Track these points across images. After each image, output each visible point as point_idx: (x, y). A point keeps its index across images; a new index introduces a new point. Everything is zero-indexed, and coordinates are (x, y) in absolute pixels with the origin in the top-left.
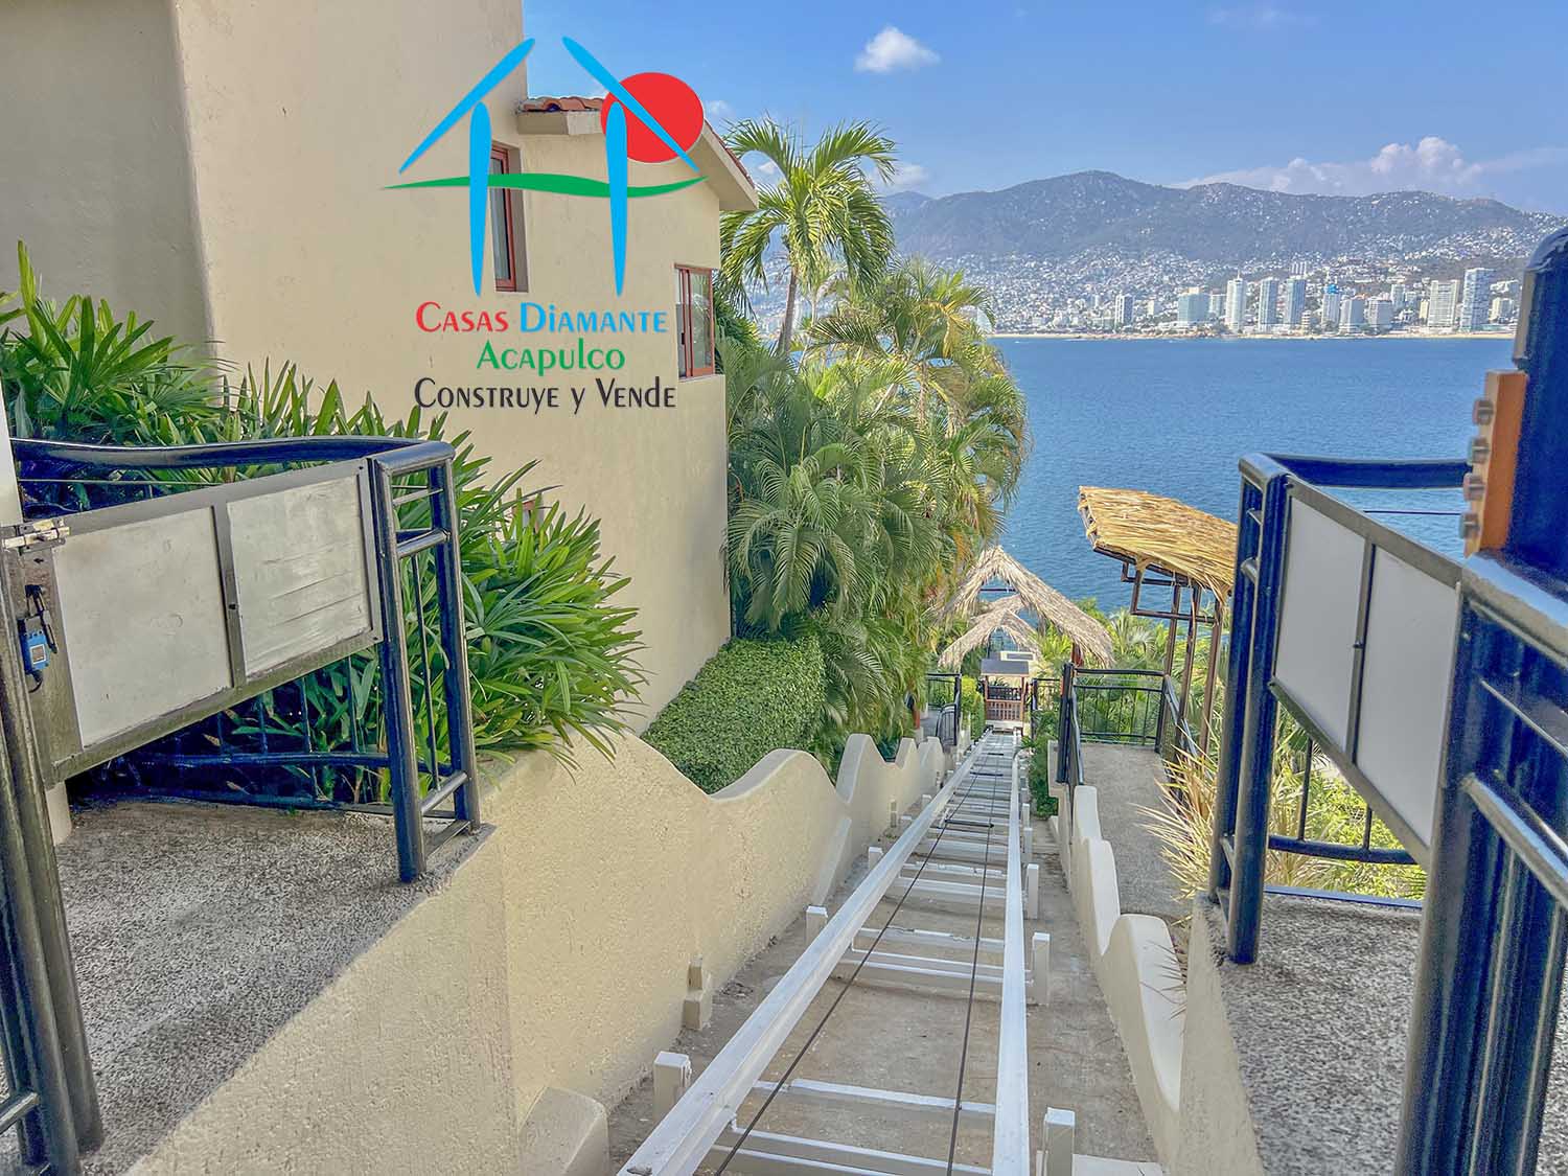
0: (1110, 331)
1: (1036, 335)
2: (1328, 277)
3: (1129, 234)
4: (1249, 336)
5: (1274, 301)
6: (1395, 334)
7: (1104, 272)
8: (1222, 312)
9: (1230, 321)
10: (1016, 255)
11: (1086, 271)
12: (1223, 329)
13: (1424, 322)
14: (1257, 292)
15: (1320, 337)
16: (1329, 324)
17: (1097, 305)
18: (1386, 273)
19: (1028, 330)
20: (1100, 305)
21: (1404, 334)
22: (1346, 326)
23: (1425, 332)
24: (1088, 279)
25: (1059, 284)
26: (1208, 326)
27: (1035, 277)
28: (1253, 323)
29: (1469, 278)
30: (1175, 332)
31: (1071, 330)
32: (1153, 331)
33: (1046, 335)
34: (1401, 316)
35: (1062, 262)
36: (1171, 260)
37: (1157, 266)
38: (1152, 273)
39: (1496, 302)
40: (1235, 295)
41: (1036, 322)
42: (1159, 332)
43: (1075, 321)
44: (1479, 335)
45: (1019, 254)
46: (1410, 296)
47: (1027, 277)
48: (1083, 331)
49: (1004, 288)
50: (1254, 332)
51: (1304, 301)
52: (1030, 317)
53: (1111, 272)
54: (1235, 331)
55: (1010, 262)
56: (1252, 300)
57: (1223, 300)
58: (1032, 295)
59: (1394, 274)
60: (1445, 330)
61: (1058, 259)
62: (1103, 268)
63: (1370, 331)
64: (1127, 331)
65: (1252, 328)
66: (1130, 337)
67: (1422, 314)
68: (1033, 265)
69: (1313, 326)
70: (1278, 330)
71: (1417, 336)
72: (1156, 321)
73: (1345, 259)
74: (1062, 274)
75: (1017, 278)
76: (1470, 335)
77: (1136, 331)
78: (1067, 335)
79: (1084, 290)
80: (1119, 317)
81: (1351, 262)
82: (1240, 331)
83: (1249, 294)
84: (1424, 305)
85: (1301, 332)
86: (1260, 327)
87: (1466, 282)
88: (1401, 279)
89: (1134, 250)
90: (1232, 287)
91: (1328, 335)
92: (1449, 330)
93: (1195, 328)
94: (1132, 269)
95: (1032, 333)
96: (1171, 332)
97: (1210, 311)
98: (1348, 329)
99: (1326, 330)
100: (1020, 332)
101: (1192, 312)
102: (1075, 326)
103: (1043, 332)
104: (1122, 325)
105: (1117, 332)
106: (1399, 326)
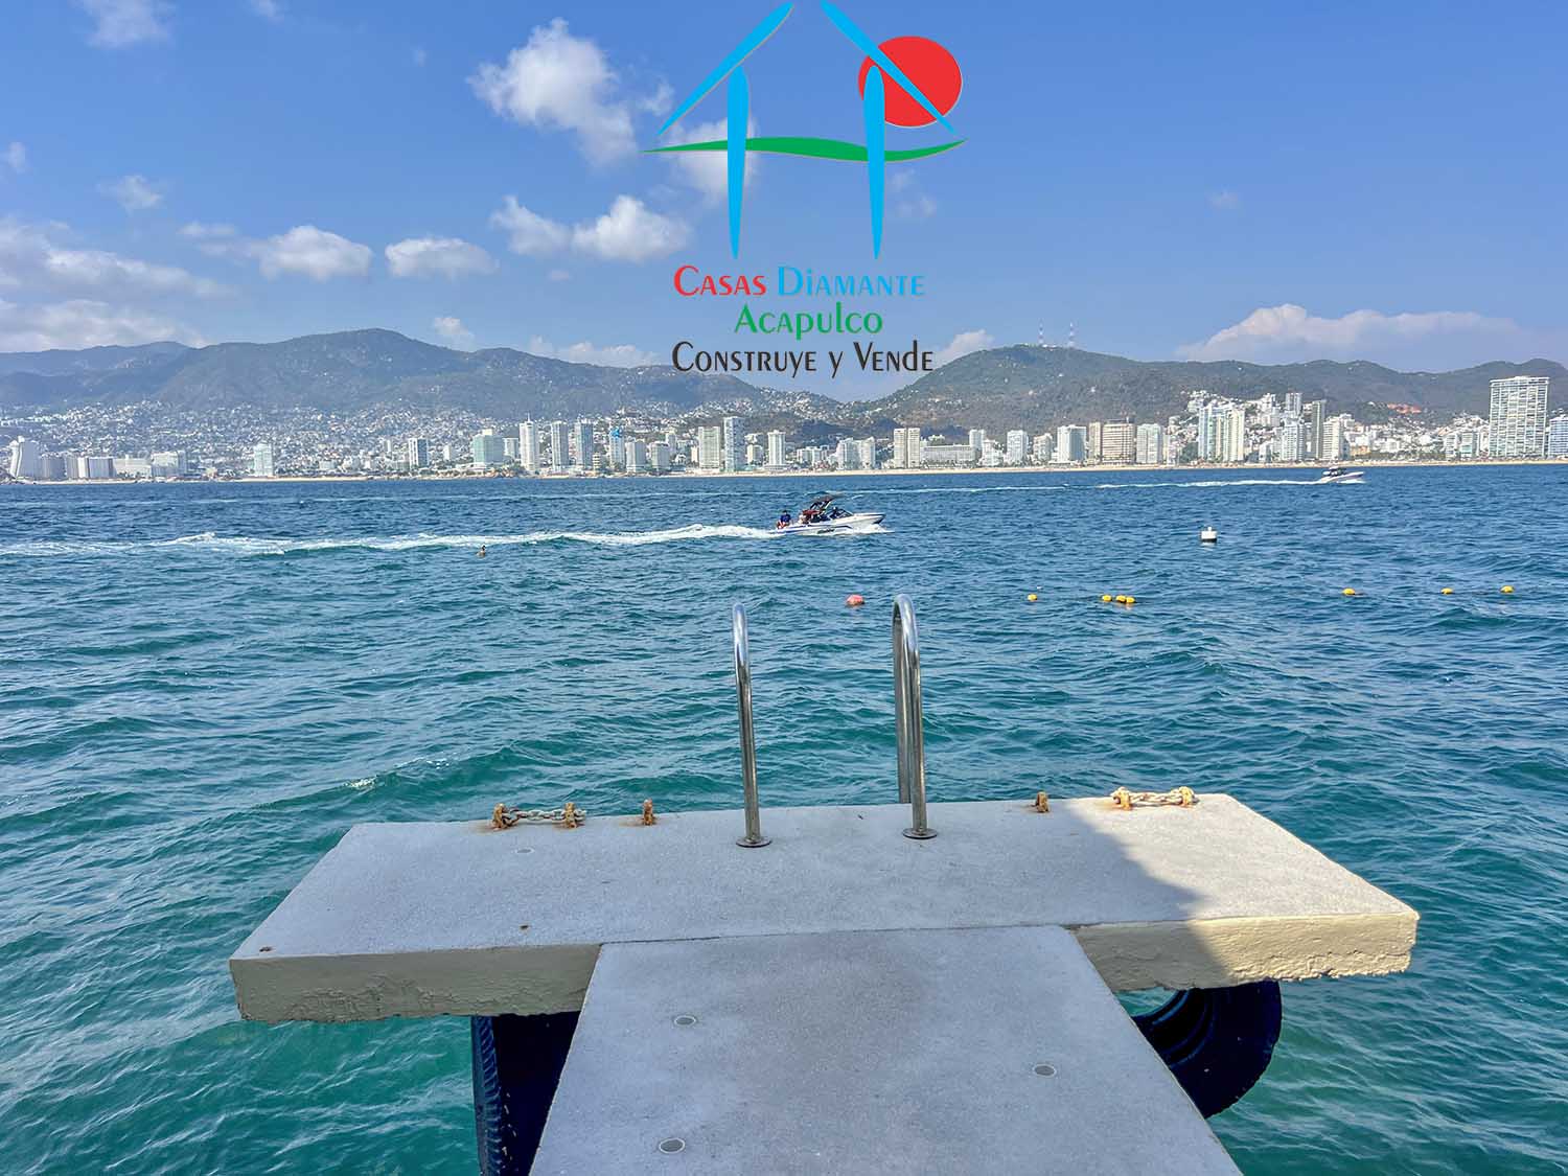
0: (405, 474)
1: (324, 478)
2: (611, 427)
3: (419, 390)
4: (545, 476)
5: (565, 447)
6: (675, 475)
7: (397, 426)
8: (517, 455)
9: (526, 462)
10: (299, 407)
11: (377, 425)
12: (521, 470)
13: (696, 465)
14: (548, 440)
15: (611, 477)
16: (617, 465)
17: (389, 450)
18: (659, 425)
19: (315, 474)
20: (393, 450)
21: (681, 475)
22: (632, 468)
23: (698, 472)
24: (381, 432)
25: (351, 437)
26: (506, 467)
27: (321, 429)
28: (547, 465)
29: (728, 425)
30: (474, 473)
31: (364, 473)
32: (451, 473)
33: (336, 478)
34: (677, 460)
35: (351, 416)
36: (464, 417)
37: (450, 420)
38: (446, 427)
39: (750, 449)
40: (528, 438)
41: (324, 466)
42: (457, 473)
43: (367, 465)
44: (742, 474)
45: (303, 406)
46: (682, 444)
47: (314, 429)
48: (377, 474)
49: (288, 439)
50: (550, 473)
51: (592, 446)
52: (317, 462)
53: (405, 427)
54: (532, 473)
55: (296, 414)
56: (544, 446)
57: (517, 445)
58: (320, 446)
59: (666, 426)
60: (714, 470)
61: (347, 413)
62: (396, 421)
63: (653, 472)
64: (423, 473)
65: (547, 469)
66: (426, 478)
67: (694, 458)
68: (319, 418)
69: (604, 466)
70: (572, 471)
71: (693, 475)
72: (452, 464)
73: (623, 412)
74: (352, 428)
75: (304, 430)
76: (735, 474)
77: (432, 473)
78: (359, 478)
79: (377, 443)
80: (414, 460)
81: (628, 415)
82: (537, 473)
83: (542, 441)
84: (694, 450)
85: (593, 472)
86: (554, 469)
87: (726, 428)
88: (672, 431)
89: (425, 406)
90: (524, 431)
91: (618, 475)
92: (717, 471)
93: (492, 469)
94: (426, 424)
95: (320, 476)
96: (468, 473)
97: (506, 454)
99: (615, 471)
100: (305, 476)
101: (487, 454)
102: (368, 470)
103: (332, 475)
104: (418, 468)
105: (413, 474)
106: (679, 468)
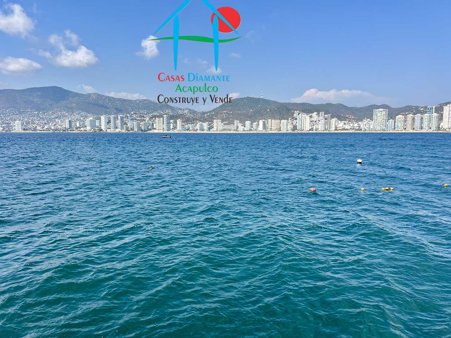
0: (65, 131)
1: (39, 132)
2: (129, 117)
3: (69, 105)
4: (109, 132)
5: (115, 123)
6: (149, 132)
8: (100, 125)
9: (103, 127)
10: (30, 110)
11: (55, 115)
12: (101, 130)
13: (155, 129)
14: (110, 121)
15: (129, 132)
16: (131, 129)
17: (60, 123)
18: (144, 117)
19: (35, 130)
21: (151, 132)
22: (136, 129)
23: (156, 131)
24: (56, 118)
25: (47, 119)
26: (97, 129)
27: (37, 116)
28: (109, 128)
30: (87, 131)
31: (51, 130)
32: (79, 130)
33: (42, 132)
34: (149, 127)
35: (46, 112)
36: (83, 113)
37: (79, 114)
38: (77, 117)
39: (171, 124)
40: (104, 120)
41: (38, 128)
42: (81, 131)
43: (53, 128)
44: (169, 132)
46: (151, 123)
47: (35, 116)
48: (55, 130)
49: (26, 119)
50: (110, 131)
51: (124, 123)
52: (36, 126)
53: (64, 116)
55: (28, 112)
56: (109, 123)
57: (100, 123)
58: (37, 122)
59: (146, 117)
60: (161, 131)
62: (61, 115)
63: (142, 131)
64: (70, 130)
66: (72, 132)
67: (155, 127)
68: (36, 113)
69: (127, 129)
70: (117, 130)
71: (154, 132)
72: (80, 128)
73: (133, 113)
74: (47, 116)
75: (31, 116)
76: (167, 132)
77: (74, 130)
78: (50, 132)
79: (55, 121)
80: (68, 126)
82: (106, 131)
84: (155, 125)
85: (124, 131)
86: (112, 130)
87: (164, 118)
88: (148, 119)
89: (71, 110)
90: (102, 118)
91: (131, 131)
92: (162, 131)
93: (92, 129)
94: (71, 115)
95: (37, 131)
96: (85, 130)
97: (97, 125)
98: (137, 130)
100: (33, 131)
101: (91, 125)
102: (53, 129)
104: (69, 129)
105: (67, 131)
106: (150, 130)
